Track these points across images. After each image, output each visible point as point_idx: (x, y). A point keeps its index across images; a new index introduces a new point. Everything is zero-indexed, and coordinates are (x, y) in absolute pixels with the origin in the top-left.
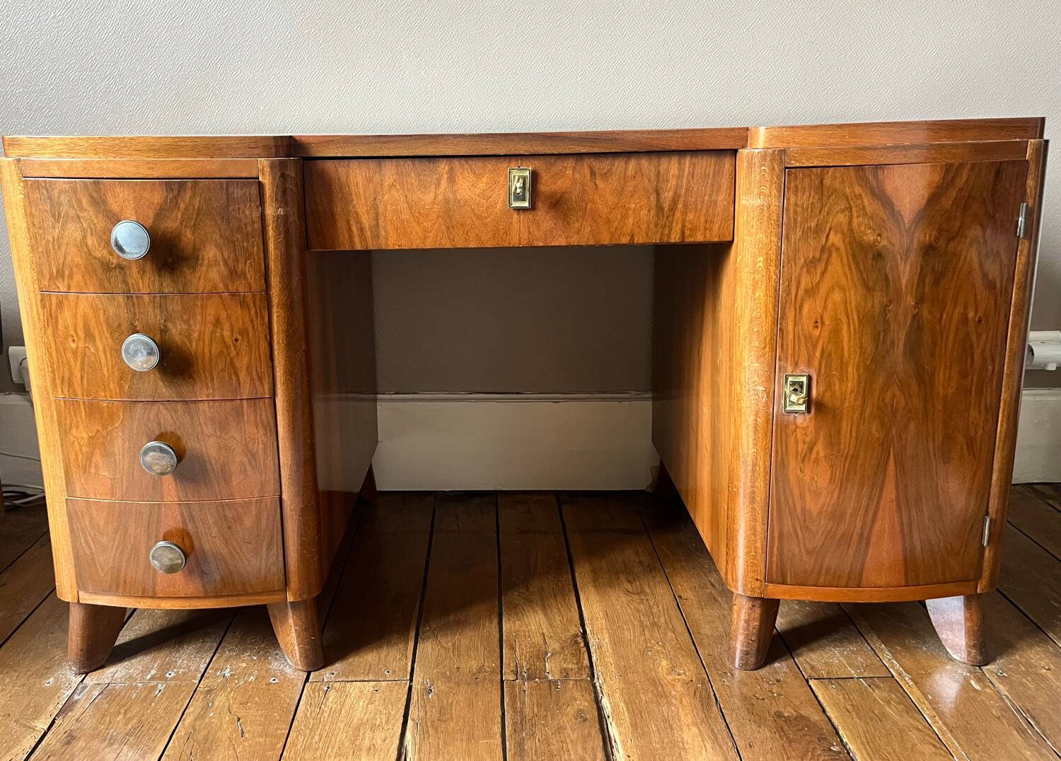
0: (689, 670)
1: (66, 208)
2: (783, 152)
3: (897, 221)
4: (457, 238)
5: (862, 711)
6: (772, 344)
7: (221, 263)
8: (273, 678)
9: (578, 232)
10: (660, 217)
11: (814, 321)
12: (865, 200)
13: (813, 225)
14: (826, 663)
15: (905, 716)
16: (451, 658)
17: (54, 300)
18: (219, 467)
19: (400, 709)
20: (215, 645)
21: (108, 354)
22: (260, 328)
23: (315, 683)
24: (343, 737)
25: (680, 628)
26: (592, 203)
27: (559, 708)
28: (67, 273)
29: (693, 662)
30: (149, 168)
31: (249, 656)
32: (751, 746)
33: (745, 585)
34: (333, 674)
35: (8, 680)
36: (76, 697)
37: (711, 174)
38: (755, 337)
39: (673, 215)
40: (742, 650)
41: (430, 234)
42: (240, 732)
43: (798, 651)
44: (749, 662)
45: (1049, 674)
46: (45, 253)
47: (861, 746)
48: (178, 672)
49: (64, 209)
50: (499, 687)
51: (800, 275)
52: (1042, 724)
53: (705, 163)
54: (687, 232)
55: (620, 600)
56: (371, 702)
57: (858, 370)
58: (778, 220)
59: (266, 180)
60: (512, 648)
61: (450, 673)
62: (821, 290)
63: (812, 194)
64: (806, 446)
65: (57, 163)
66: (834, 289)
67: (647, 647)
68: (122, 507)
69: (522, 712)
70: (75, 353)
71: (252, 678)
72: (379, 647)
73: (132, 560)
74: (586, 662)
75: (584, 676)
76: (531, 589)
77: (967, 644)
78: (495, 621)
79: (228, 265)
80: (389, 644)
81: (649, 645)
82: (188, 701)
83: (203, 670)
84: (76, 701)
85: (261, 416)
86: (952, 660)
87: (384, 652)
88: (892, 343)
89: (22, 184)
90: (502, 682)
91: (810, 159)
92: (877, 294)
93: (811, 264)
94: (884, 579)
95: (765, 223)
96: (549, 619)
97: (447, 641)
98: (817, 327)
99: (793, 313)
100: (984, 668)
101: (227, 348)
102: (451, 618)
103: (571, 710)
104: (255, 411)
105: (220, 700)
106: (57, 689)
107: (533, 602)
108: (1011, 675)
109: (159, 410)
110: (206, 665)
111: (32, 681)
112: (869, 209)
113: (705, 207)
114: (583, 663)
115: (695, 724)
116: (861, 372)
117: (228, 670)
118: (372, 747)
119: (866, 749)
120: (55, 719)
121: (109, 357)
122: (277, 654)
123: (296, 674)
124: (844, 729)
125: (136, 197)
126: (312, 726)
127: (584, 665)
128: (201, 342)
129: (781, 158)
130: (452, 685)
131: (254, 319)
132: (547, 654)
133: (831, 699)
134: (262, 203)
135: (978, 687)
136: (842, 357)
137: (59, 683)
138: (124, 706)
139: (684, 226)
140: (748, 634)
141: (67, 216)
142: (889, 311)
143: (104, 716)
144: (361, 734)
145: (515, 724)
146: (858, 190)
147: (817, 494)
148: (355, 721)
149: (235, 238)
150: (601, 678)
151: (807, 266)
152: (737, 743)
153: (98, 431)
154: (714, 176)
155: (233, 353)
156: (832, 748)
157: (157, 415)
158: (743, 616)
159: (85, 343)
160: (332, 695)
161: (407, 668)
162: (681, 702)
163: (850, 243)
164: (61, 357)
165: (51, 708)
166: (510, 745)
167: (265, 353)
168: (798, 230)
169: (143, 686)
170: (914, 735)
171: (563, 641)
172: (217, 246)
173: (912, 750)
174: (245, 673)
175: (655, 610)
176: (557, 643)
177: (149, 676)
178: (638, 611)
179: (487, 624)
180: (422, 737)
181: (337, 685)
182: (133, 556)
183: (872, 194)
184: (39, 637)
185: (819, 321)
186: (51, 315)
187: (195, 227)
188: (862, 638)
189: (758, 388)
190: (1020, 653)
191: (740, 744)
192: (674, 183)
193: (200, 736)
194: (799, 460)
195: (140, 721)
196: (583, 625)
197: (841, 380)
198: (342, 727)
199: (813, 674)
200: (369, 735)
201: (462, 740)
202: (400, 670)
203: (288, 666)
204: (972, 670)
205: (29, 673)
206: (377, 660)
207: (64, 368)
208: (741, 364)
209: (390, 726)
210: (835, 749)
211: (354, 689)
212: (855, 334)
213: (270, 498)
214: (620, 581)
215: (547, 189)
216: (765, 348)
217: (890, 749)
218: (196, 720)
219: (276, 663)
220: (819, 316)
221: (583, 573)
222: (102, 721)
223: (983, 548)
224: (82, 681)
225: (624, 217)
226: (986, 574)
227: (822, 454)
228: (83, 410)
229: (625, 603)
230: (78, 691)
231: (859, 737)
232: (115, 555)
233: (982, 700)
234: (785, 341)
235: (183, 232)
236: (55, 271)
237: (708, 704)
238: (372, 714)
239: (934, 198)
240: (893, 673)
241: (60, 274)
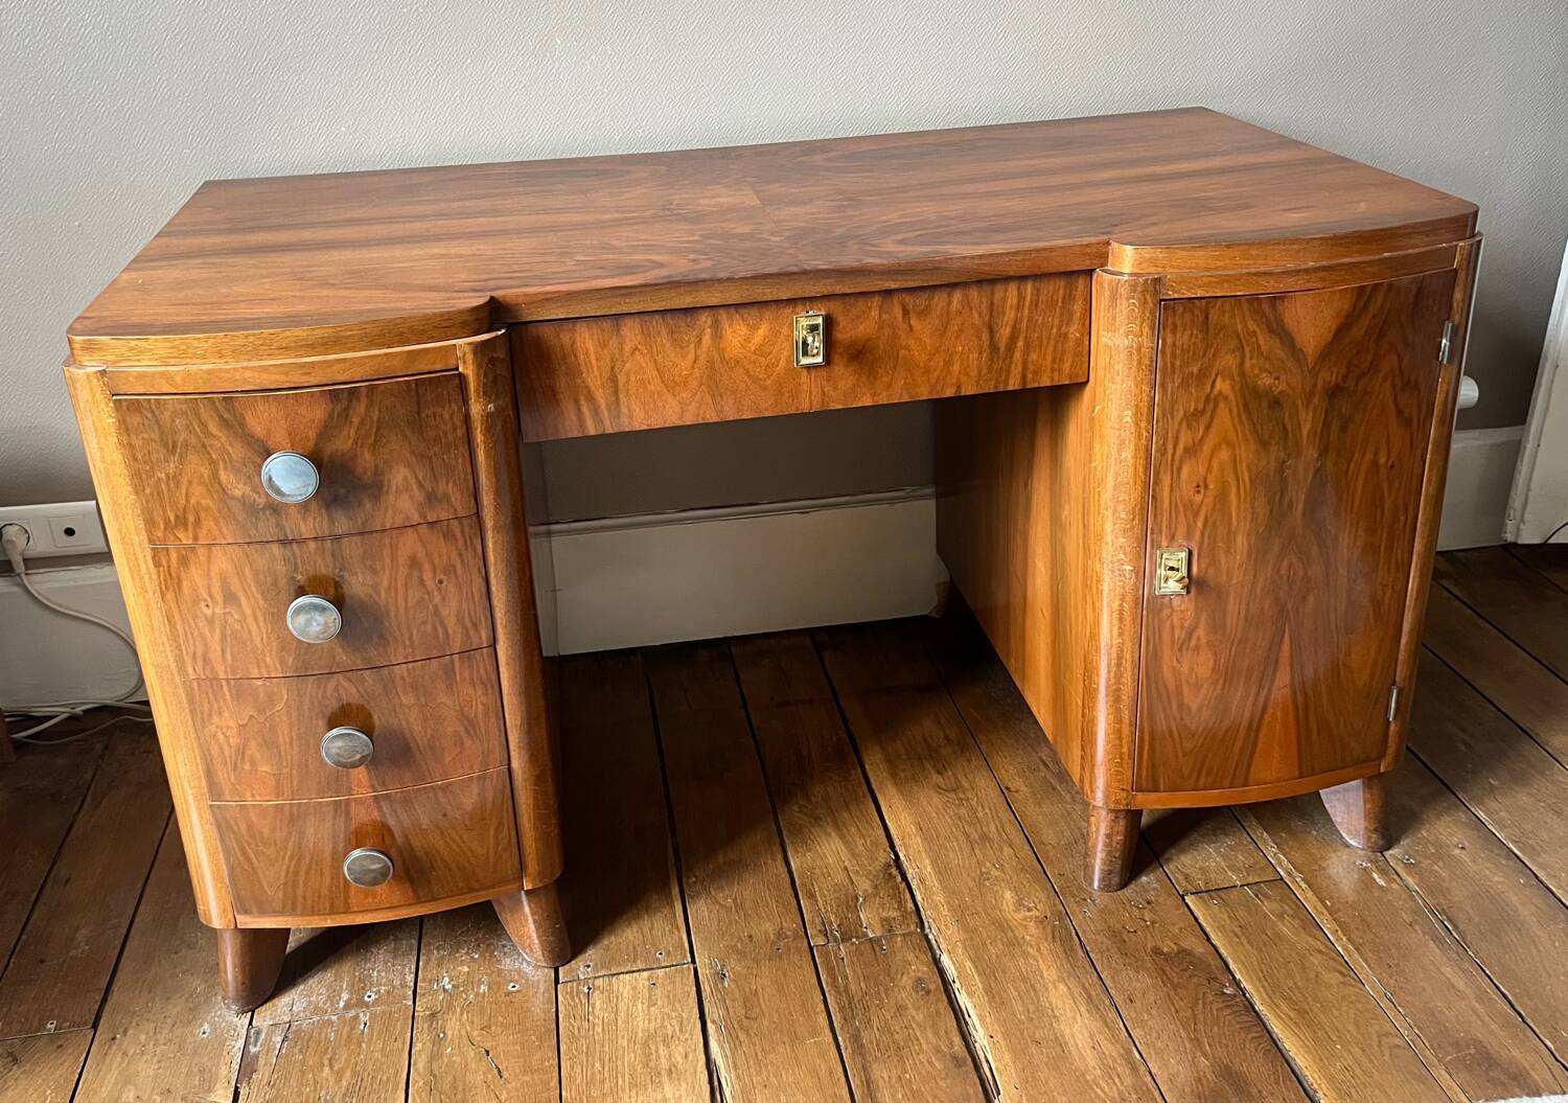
0: (1040, 903)
1: (183, 436)
2: (1157, 281)
3: (1298, 360)
4: (727, 408)
5: (1251, 933)
6: (1142, 515)
7: (414, 487)
8: (512, 985)
9: (889, 386)
10: (995, 359)
11: (1195, 484)
12: (1261, 338)
13: (1195, 370)
14: (1201, 868)
15: (1303, 935)
16: (737, 922)
17: (174, 556)
18: (426, 742)
19: (693, 1008)
20: (415, 942)
21: (261, 619)
22: (471, 562)
23: (570, 984)
24: (630, 1058)
25: (1018, 839)
26: (906, 349)
27: (893, 980)
28: (191, 519)
29: (1043, 888)
30: (302, 374)
31: (467, 953)
32: (1131, 1001)
33: (1107, 797)
34: (588, 966)
35: (143, 1037)
36: (253, 1050)
37: (1060, 300)
38: (1120, 507)
39: (1011, 357)
40: (1103, 870)
41: (690, 407)
42: (496, 1071)
43: (1167, 856)
44: (1113, 882)
45: (1463, 855)
46: (155, 494)
47: (1258, 983)
48: (379, 991)
49: (181, 437)
50: (810, 958)
51: (1178, 432)
52: (1461, 928)
53: (1051, 287)
54: (1030, 376)
55: (932, 802)
56: (652, 1003)
57: (1248, 540)
58: (1151, 365)
59: (468, 369)
60: (811, 896)
61: (742, 943)
62: (1205, 448)
63: (1195, 332)
64: (1184, 632)
65: (163, 375)
66: (1220, 445)
67: (982, 874)
68: (295, 808)
69: (846, 990)
70: (210, 621)
71: (482, 987)
72: (638, 917)
73: (313, 872)
74: (910, 905)
75: (913, 927)
76: (813, 799)
77: (1366, 828)
78: (780, 857)
79: (424, 489)
80: (648, 909)
81: (983, 870)
82: (409, 1034)
83: (412, 984)
84: (256, 1056)
85: (478, 671)
86: (1347, 845)
87: (646, 923)
88: (1290, 504)
89: (111, 405)
90: (811, 949)
91: (1192, 288)
92: (1274, 448)
93: (1192, 418)
94: (1274, 774)
95: (1134, 369)
96: (847, 844)
97: (726, 896)
98: (1199, 492)
99: (1169, 478)
100: (1387, 854)
101: (428, 593)
102: (721, 858)
103: (907, 981)
104: (471, 667)
105: (453, 1026)
106: (219, 1042)
107: (821, 819)
108: (1420, 862)
109: (338, 680)
110: (413, 976)
111: (178, 1033)
112: (1264, 348)
113: (1052, 342)
114: (906, 908)
115: (1062, 980)
116: (1253, 541)
117: (446, 979)
118: (673, 1069)
119: (1263, 987)
120: (236, 1088)
121: (262, 624)
122: (504, 946)
123: (538, 973)
124: (1235, 962)
125: (288, 415)
126: (588, 1048)
127: (909, 910)
128: (393, 592)
129: (1155, 288)
130: (749, 963)
131: (463, 552)
132: (857, 899)
133: (1214, 921)
134: (466, 402)
135: (1382, 883)
136: (1230, 524)
137: (219, 1031)
138: (326, 1052)
139: (1025, 368)
140: (1110, 851)
141: (186, 444)
142: (1287, 467)
143: (303, 1073)
144: (653, 1052)
145: (842, 1009)
146: (1252, 325)
147: (1197, 687)
148: (640, 1034)
149: (432, 452)
150: (933, 926)
151: (1187, 419)
152: (1114, 998)
153: (251, 716)
154: (1063, 303)
155: (437, 599)
156: (1225, 991)
157: (336, 689)
158: (1103, 829)
159: (225, 608)
160: (597, 997)
161: (683, 945)
162: (1039, 950)
163: (1241, 389)
164: (190, 627)
165: (224, 1071)
166: (844, 1041)
167: (480, 589)
168: (1176, 376)
169: (338, 1019)
170: (1316, 960)
171: (874, 876)
172: (409, 465)
173: (1317, 982)
174: (471, 983)
175: (980, 815)
176: (868, 882)
177: (342, 1004)
178: (960, 818)
179: (770, 862)
180: (732, 1045)
181: (599, 982)
182: (314, 866)
183: (1269, 332)
184: (160, 961)
185: (1202, 485)
186: (170, 575)
187: (374, 447)
188: (1239, 825)
189: (1124, 567)
190: (1428, 826)
191: (1119, 1000)
192: (1012, 315)
193: (446, 1084)
194: (1176, 648)
195: (355, 1074)
196: (892, 846)
197: (1228, 551)
198: (626, 1045)
199: (1189, 887)
200: (663, 1051)
201: (784, 1043)
202: (675, 950)
203: (525, 964)
204: (1373, 857)
205: (169, 1020)
206: (641, 937)
207: (194, 641)
208: (1102, 538)
209: (687, 1036)
210: (1228, 992)
211: (624, 984)
212: (1245, 497)
213: (496, 770)
214: (926, 772)
215: (845, 336)
216: (1133, 519)
217: (1291, 984)
218: (430, 1062)
219: (508, 961)
220: (1202, 480)
221: (875, 764)
222: (304, 1081)
223: (1389, 722)
224: (251, 1023)
225: (948, 364)
226: (1391, 751)
227: (1203, 640)
228: (227, 693)
229: (940, 807)
230: (252, 1040)
231: (1254, 971)
232: (288, 868)
233: (1389, 900)
234: (1159, 511)
235: (359, 453)
236: (172, 519)
237: (1072, 949)
238: (659, 1021)
239: (1343, 329)
240: (1282, 873)
241: (181, 522)
